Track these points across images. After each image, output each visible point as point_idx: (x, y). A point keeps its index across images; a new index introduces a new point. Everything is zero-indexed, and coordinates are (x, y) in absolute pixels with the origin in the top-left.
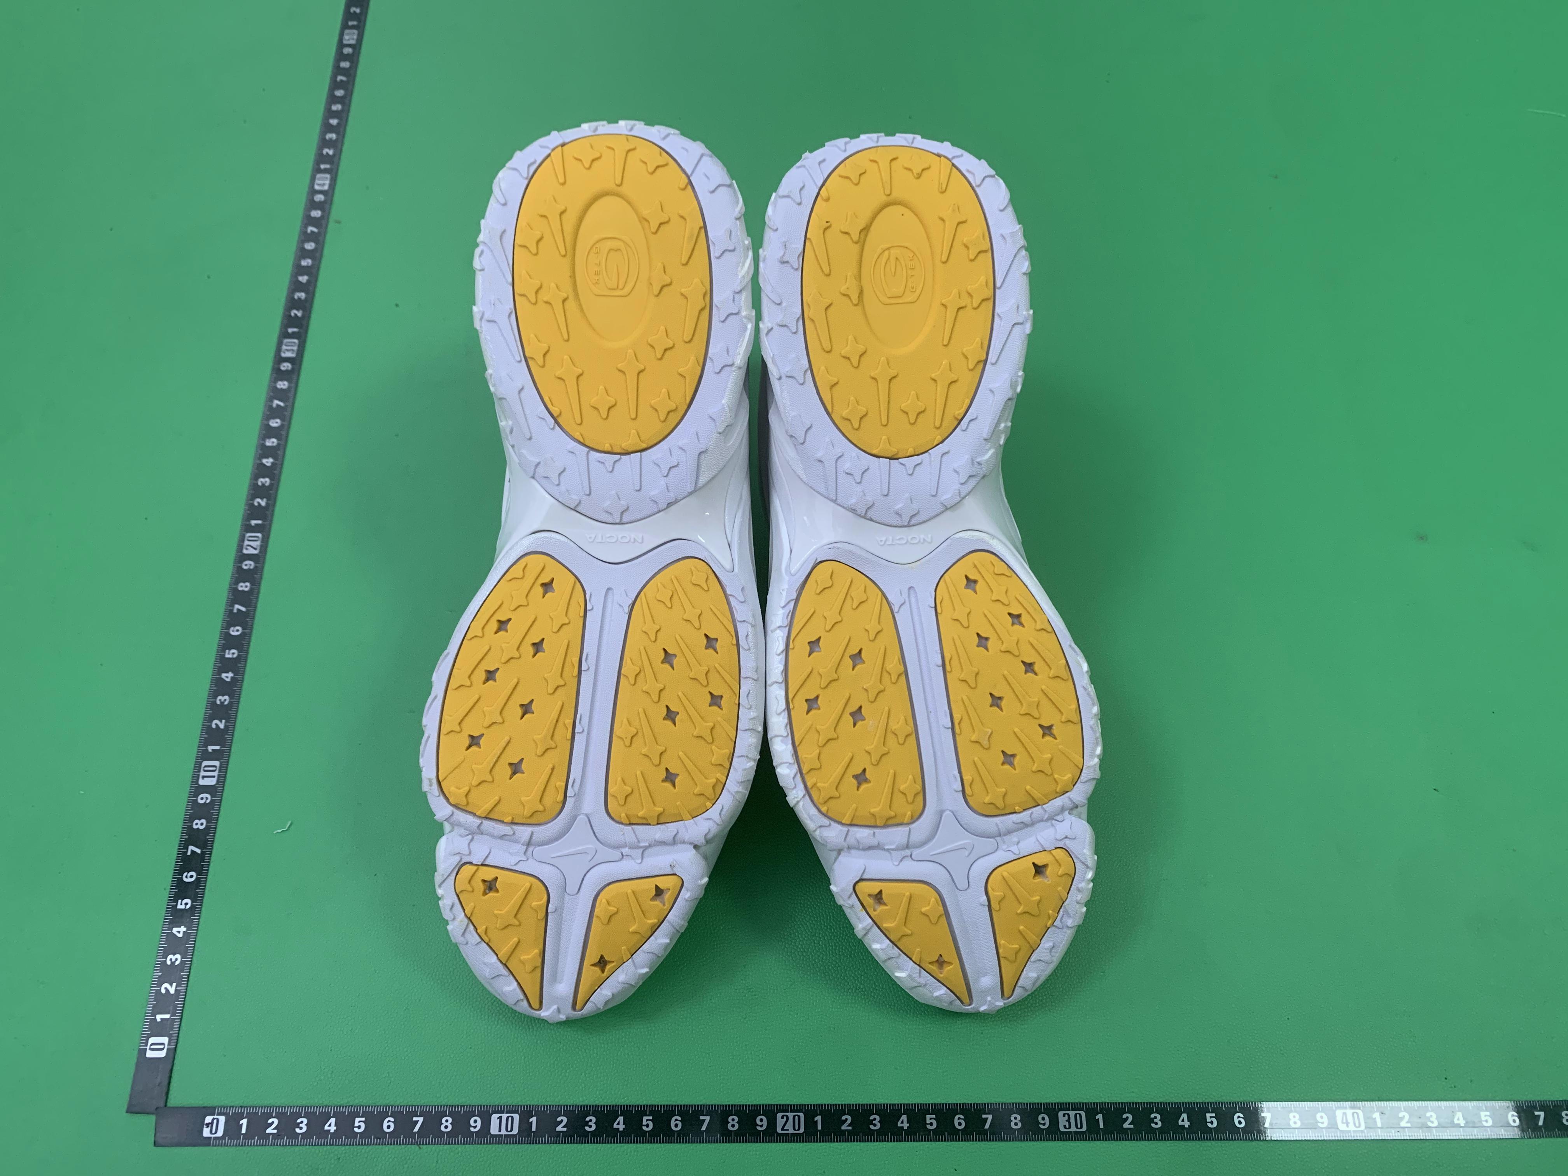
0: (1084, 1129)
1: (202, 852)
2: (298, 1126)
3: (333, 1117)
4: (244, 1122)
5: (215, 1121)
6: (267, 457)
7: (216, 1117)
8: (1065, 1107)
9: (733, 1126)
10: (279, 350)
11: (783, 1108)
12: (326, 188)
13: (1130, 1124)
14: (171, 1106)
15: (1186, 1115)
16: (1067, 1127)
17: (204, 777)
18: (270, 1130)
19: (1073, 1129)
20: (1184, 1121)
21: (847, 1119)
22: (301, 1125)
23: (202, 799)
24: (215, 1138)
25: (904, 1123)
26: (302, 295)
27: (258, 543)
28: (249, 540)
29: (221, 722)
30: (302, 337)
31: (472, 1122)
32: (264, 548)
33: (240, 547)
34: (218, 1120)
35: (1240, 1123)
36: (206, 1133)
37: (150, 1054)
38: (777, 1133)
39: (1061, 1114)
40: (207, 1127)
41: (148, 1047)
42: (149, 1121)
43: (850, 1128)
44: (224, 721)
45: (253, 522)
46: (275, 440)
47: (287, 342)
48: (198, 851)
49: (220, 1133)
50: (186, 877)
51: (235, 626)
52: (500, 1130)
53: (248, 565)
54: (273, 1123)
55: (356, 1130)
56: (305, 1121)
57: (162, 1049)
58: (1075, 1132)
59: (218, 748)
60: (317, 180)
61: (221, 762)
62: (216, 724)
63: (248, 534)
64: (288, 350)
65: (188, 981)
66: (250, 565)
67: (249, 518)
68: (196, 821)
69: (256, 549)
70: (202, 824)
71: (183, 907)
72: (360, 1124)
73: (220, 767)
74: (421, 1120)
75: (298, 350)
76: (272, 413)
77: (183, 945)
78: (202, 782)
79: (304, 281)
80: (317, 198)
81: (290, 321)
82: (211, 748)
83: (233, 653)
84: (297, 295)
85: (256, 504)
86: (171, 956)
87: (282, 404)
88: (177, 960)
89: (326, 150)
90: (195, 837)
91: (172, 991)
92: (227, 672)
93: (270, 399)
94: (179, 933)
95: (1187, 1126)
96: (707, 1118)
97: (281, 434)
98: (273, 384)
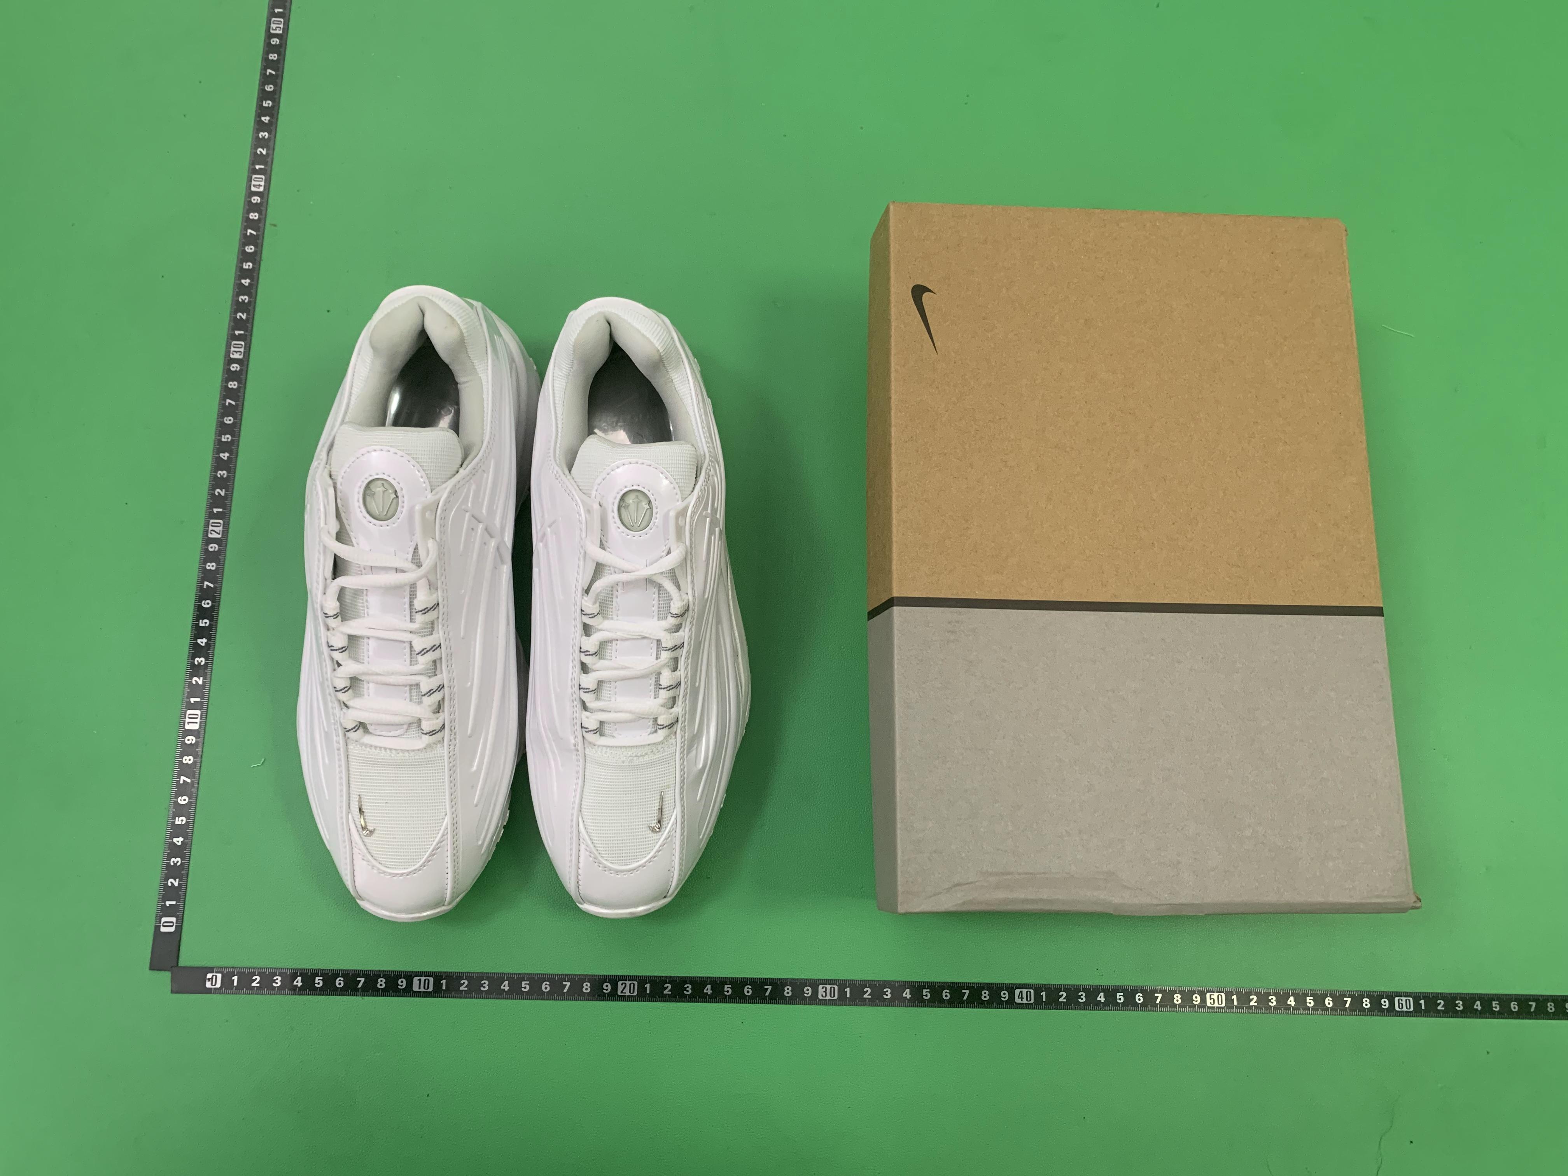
1: (192, 781)
2: (274, 981)
3: (299, 976)
4: (235, 978)
5: (214, 977)
6: (224, 452)
8: (824, 982)
9: (587, 989)
10: (228, 352)
11: (624, 978)
12: (261, 189)
13: (868, 995)
14: (182, 965)
15: (909, 990)
17: (189, 723)
18: (254, 984)
19: (828, 997)
20: (907, 994)
21: (668, 987)
22: (276, 981)
23: (189, 740)
24: (214, 988)
25: (708, 990)
26: (246, 298)
27: (221, 528)
28: (212, 526)
29: (199, 679)
30: (247, 338)
31: (399, 982)
32: (225, 532)
33: (206, 532)
35: (946, 996)
37: (163, 929)
38: (618, 995)
39: (820, 987)
41: (161, 924)
42: (166, 976)
43: (670, 993)
44: (201, 678)
45: (215, 510)
46: (229, 436)
47: (235, 344)
48: (189, 781)
49: (218, 985)
50: (181, 800)
51: (205, 600)
52: (420, 988)
53: (213, 547)
54: (256, 979)
55: (316, 985)
56: (279, 978)
57: (172, 926)
59: (198, 700)
60: (253, 181)
61: (201, 711)
62: (196, 681)
63: (212, 521)
64: (236, 352)
65: (187, 877)
66: (215, 548)
67: (211, 506)
68: (185, 758)
69: (219, 534)
70: (190, 760)
71: (180, 823)
72: (319, 981)
73: (201, 715)
74: (363, 980)
75: (244, 352)
76: (225, 411)
77: (181, 851)
78: (188, 727)
79: (247, 284)
80: (254, 200)
81: (237, 324)
82: (192, 700)
83: (206, 623)
84: (242, 298)
85: (217, 494)
86: (173, 859)
87: (233, 403)
88: (178, 862)
89: (260, 150)
90: (185, 770)
91: (176, 884)
92: (202, 638)
93: (223, 398)
94: (178, 841)
95: (909, 998)
96: (568, 984)
97: (234, 430)
98: (225, 384)
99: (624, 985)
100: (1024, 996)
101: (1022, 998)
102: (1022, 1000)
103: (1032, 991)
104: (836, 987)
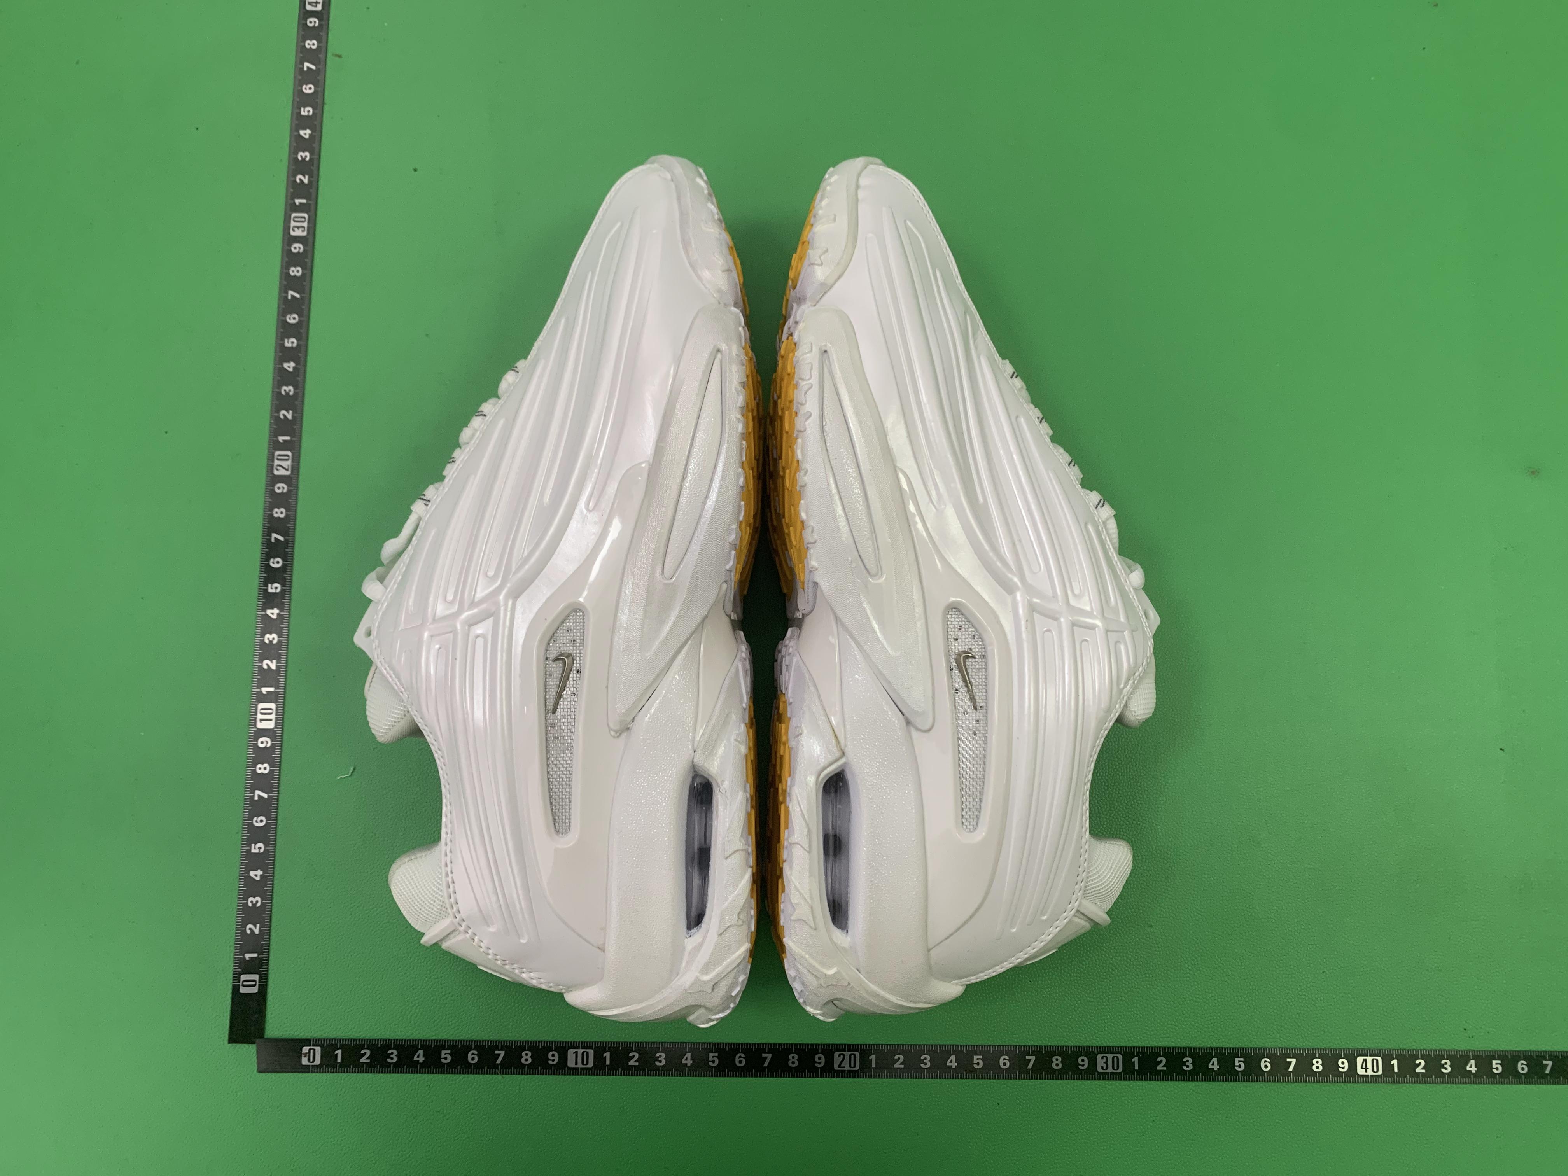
0: (1120, 1070)
1: (269, 797)
2: (388, 1056)
3: (420, 1049)
4: (339, 1053)
5: (312, 1051)
6: (288, 361)
7: (312, 1047)
8: (1104, 1050)
9: (793, 1063)
10: (287, 228)
11: (840, 1048)
12: (320, 8)
13: (1163, 1066)
14: (269, 1036)
15: (1216, 1059)
16: (1105, 1068)
17: (261, 720)
18: (363, 1060)
19: (1110, 1070)
20: (1214, 1064)
21: (899, 1058)
22: (392, 1056)
23: (262, 743)
25: (952, 1061)
26: (307, 155)
27: (289, 463)
28: (278, 460)
29: (272, 662)
30: (311, 209)
31: (550, 1056)
32: (296, 468)
33: (270, 468)
34: (314, 1050)
35: (1266, 1067)
36: (305, 1061)
37: (243, 990)
38: (834, 1070)
39: (1099, 1056)
40: (305, 1056)
41: (241, 984)
42: (249, 1052)
43: (902, 1066)
44: (274, 661)
45: (281, 439)
46: (294, 340)
47: (296, 217)
48: (265, 796)
49: (318, 1062)
50: (257, 822)
51: (274, 557)
52: (576, 1063)
53: (281, 488)
54: (365, 1053)
55: (443, 1061)
56: (395, 1052)
57: (254, 986)
59: (272, 689)
61: (277, 705)
62: (267, 665)
63: (277, 453)
64: (298, 227)
65: (270, 922)
66: (283, 488)
67: (276, 433)
68: (259, 766)
69: (287, 470)
70: (265, 769)
71: (257, 851)
72: (446, 1056)
73: (277, 710)
74: (502, 1053)
75: (308, 227)
76: (287, 306)
77: (261, 888)
78: (261, 725)
79: (307, 137)
80: (311, 22)
81: (296, 190)
82: (264, 690)
83: (276, 588)
84: (301, 155)
85: (282, 417)
86: (251, 899)
87: (298, 296)
88: (257, 902)
90: (260, 782)
91: (257, 931)
92: (272, 609)
93: (284, 290)
94: (256, 875)
95: (1216, 1069)
96: (769, 1056)
97: (300, 331)
98: (285, 271)
99: (842, 1056)
100: (1369, 1065)
101: (1366, 1069)
102: (1366, 1071)
103: (1379, 1059)
104: (1120, 1057)
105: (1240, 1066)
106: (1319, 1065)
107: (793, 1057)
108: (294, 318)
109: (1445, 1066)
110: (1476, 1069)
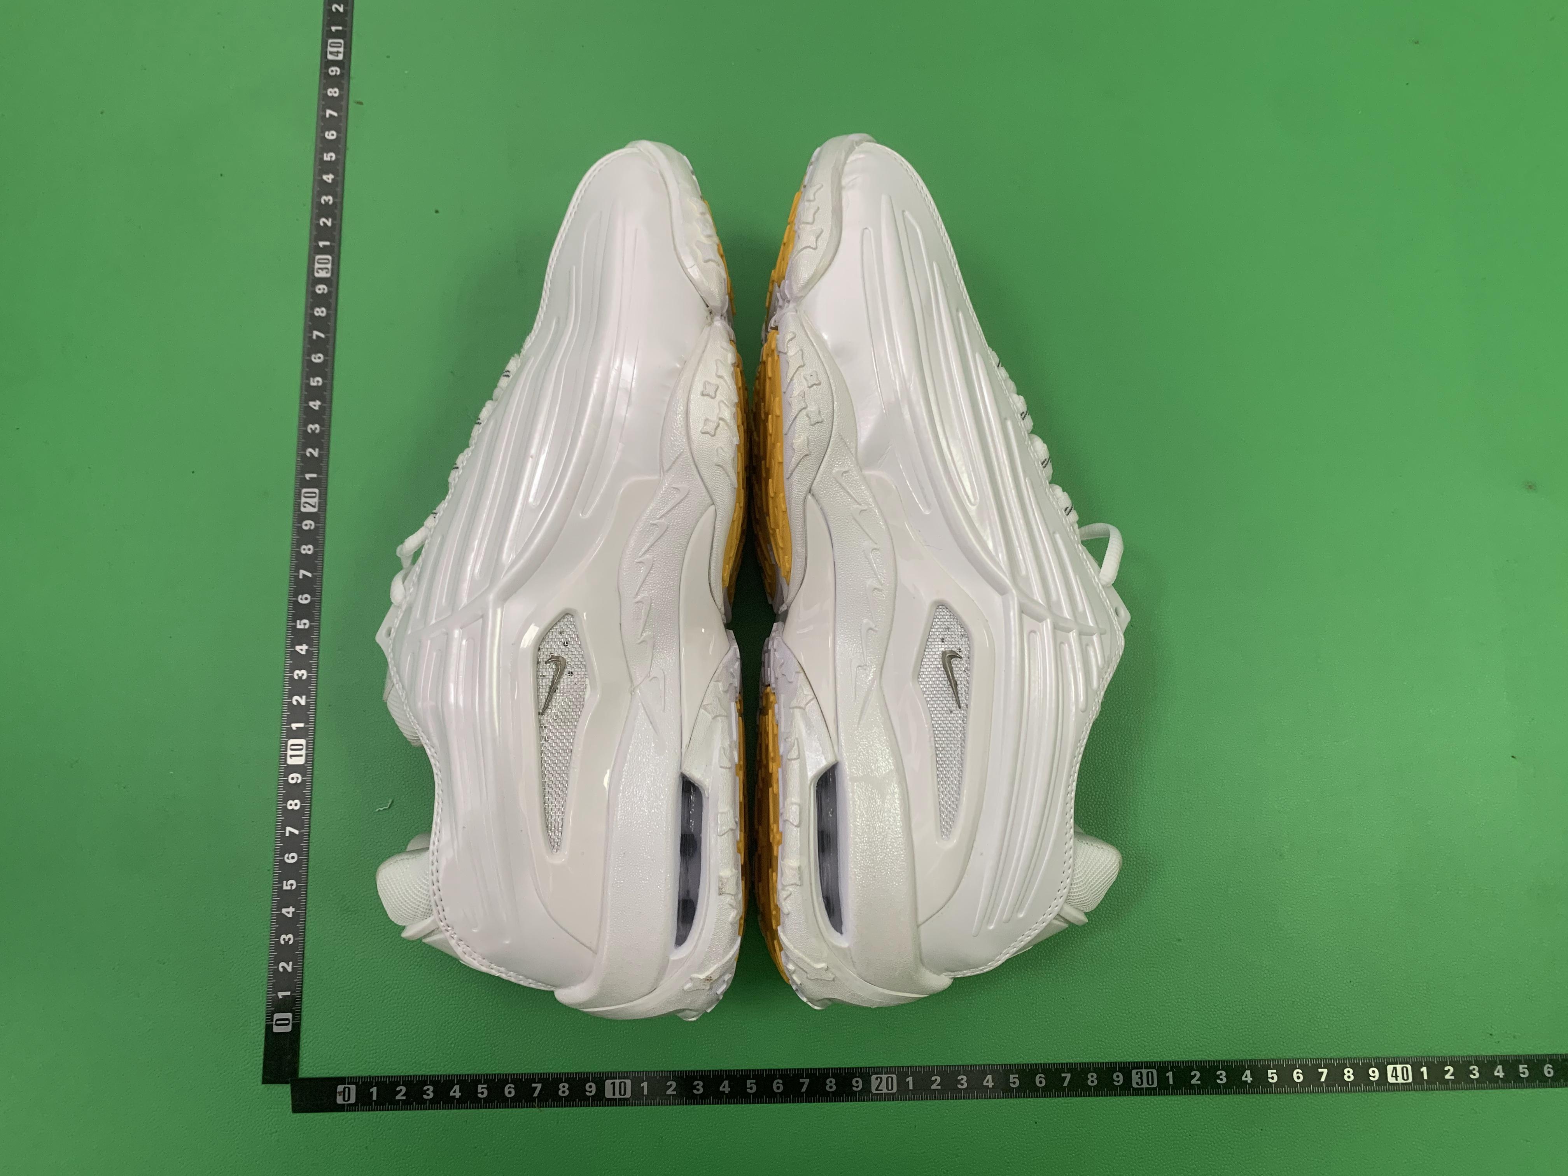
0: (1155, 1085)
1: (300, 833)
2: (425, 1092)
3: (456, 1084)
4: (374, 1090)
5: (347, 1089)
6: (314, 400)
7: (347, 1086)
8: (1138, 1065)
9: (831, 1087)
10: (311, 270)
11: (877, 1070)
12: (340, 57)
13: (1197, 1081)
14: (303, 1076)
15: (1249, 1071)
16: (1140, 1083)
17: (291, 756)
18: (398, 1097)
19: (1145, 1085)
20: (1247, 1077)
21: (936, 1080)
22: (427, 1092)
23: (293, 779)
24: (348, 1105)
25: (989, 1081)
26: (329, 199)
27: (316, 500)
28: (306, 497)
29: (301, 698)
30: (334, 251)
31: (587, 1087)
32: (323, 505)
33: (297, 505)
34: (349, 1089)
35: (1298, 1078)
36: (339, 1100)
37: (276, 1029)
38: (872, 1093)
39: (1134, 1072)
41: (274, 1023)
42: (284, 1091)
43: (939, 1087)
44: (304, 697)
45: (308, 476)
46: (319, 379)
47: (320, 259)
48: (296, 832)
49: (353, 1100)
50: (288, 858)
51: (303, 594)
52: (614, 1094)
54: (401, 1090)
55: (480, 1095)
56: (431, 1088)
57: (288, 1024)
58: (1147, 1089)
59: (302, 725)
60: (329, 47)
61: (307, 741)
62: (297, 700)
63: (304, 490)
64: (322, 269)
65: (303, 959)
66: (311, 525)
67: (302, 471)
68: (290, 802)
69: (314, 507)
70: (296, 805)
71: (289, 888)
72: (483, 1090)
73: (307, 745)
74: (539, 1086)
75: (332, 269)
76: (312, 346)
77: (294, 925)
78: (290, 761)
79: (330, 181)
80: (332, 71)
81: (320, 232)
82: (294, 726)
83: (305, 624)
84: (324, 199)
85: (308, 455)
86: (283, 936)
87: (322, 335)
88: (289, 939)
89: (335, 6)
90: (291, 818)
91: (289, 969)
92: (301, 645)
93: (309, 330)
94: (288, 913)
95: (1249, 1082)
96: (807, 1081)
97: (325, 370)
98: (310, 311)
99: (879, 1079)
100: (1399, 1073)
101: (1396, 1077)
102: (1397, 1080)
103: (1409, 1067)
104: (1155, 1072)
105: (1273, 1078)
106: (1350, 1074)
107: (831, 1082)
108: (319, 358)
109: (1474, 1072)
110: (1503, 1074)
